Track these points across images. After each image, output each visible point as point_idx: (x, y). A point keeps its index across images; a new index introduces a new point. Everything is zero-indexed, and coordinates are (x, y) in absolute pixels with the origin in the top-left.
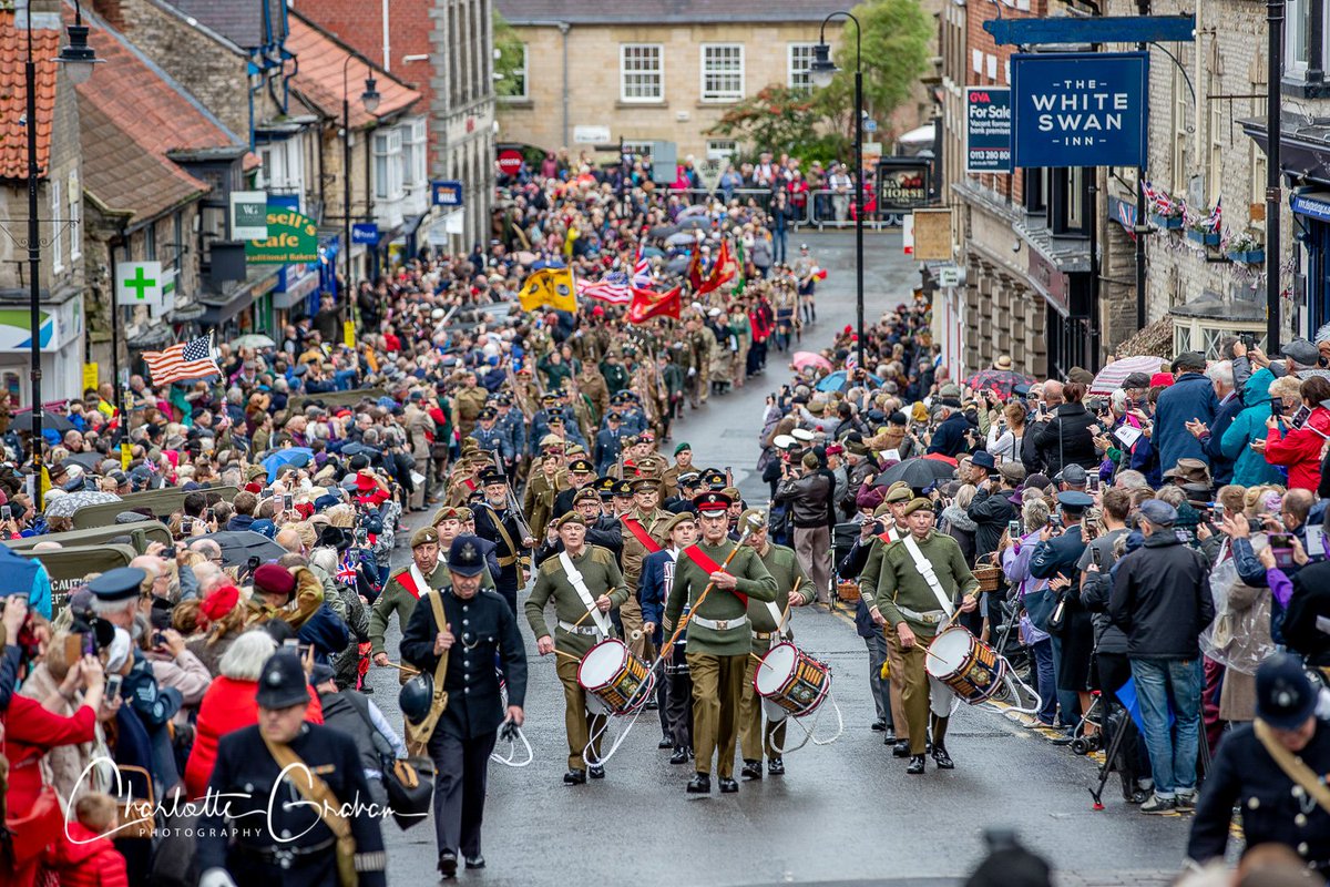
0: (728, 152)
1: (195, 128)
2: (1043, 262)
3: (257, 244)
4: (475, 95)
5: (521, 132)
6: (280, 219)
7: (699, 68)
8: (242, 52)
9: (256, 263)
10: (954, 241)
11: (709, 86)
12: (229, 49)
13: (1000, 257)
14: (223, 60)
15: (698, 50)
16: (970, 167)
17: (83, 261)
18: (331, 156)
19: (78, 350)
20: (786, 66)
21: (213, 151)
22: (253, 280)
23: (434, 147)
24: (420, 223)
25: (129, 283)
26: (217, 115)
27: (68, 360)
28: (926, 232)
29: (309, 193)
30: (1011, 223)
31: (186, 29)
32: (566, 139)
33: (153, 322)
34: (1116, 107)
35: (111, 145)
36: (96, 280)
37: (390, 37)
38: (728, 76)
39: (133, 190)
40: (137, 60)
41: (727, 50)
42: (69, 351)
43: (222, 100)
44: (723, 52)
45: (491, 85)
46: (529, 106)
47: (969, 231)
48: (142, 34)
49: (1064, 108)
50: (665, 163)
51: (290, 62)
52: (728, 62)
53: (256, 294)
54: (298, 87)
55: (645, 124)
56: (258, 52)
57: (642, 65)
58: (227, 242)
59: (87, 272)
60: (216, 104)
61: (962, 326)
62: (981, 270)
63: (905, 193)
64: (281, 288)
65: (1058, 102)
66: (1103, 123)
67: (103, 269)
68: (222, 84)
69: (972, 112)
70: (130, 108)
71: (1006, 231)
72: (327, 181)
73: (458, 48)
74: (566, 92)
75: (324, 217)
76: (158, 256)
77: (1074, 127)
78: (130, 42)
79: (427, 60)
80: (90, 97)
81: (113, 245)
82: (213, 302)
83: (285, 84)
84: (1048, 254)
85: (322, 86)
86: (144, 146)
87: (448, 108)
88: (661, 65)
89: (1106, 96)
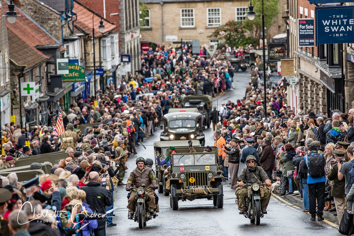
0: (217, 43)
1: (44, 38)
2: (326, 75)
3: (65, 76)
4: (134, 26)
5: (149, 38)
6: (72, 67)
7: (206, 16)
8: (59, 13)
9: (65, 82)
10: (294, 69)
11: (210, 22)
12: (55, 12)
13: (310, 74)
14: (53, 16)
15: (206, 10)
16: (300, 45)
17: (10, 82)
18: (88, 46)
19: (8, 111)
20: (235, 15)
21: (50, 45)
22: (64, 88)
23: (121, 43)
24: (117, 68)
25: (24, 89)
26: (51, 34)
27: (6, 114)
28: (285, 67)
29: (81, 59)
30: (314, 63)
31: (41, 6)
32: (163, 40)
33: (33, 102)
34: (350, 23)
35: (17, 44)
36: (14, 88)
37: (106, 7)
38: (216, 18)
39: (25, 59)
40: (25, 16)
41: (215, 10)
42: (6, 111)
43: (53, 29)
44: (214, 10)
45: (139, 23)
46: (151, 29)
47: (300, 66)
48: (26, 8)
49: (333, 24)
50: (196, 47)
51: (74, 16)
52: (215, 14)
53: (65, 92)
54: (77, 24)
55: (189, 34)
56: (64, 13)
57: (187, 15)
58: (56, 75)
59: (11, 86)
60: (51, 30)
61: (298, 97)
62: (304, 79)
63: (277, 54)
64: (73, 90)
65: (331, 22)
66: (346, 29)
67: (17, 85)
68: (53, 24)
69: (300, 27)
70: (23, 32)
71: (312, 66)
72: (87, 55)
73: (128, 11)
74: (163, 24)
75: (86, 66)
76: (34, 80)
77: (336, 30)
78: (22, 11)
79: (118, 15)
80: (10, 29)
81: (19, 77)
82: (51, 95)
83: (73, 23)
84: (327, 73)
85: (84, 24)
86: (28, 44)
87: (125, 30)
88: (194, 15)
89: (347, 20)
